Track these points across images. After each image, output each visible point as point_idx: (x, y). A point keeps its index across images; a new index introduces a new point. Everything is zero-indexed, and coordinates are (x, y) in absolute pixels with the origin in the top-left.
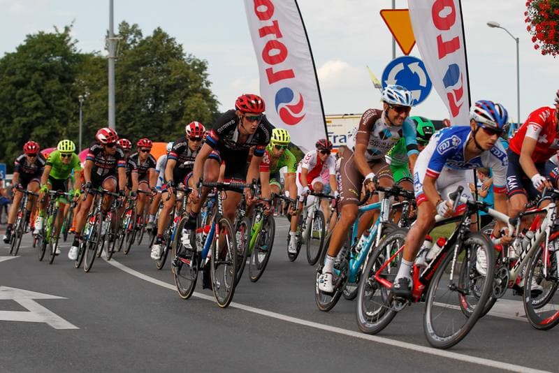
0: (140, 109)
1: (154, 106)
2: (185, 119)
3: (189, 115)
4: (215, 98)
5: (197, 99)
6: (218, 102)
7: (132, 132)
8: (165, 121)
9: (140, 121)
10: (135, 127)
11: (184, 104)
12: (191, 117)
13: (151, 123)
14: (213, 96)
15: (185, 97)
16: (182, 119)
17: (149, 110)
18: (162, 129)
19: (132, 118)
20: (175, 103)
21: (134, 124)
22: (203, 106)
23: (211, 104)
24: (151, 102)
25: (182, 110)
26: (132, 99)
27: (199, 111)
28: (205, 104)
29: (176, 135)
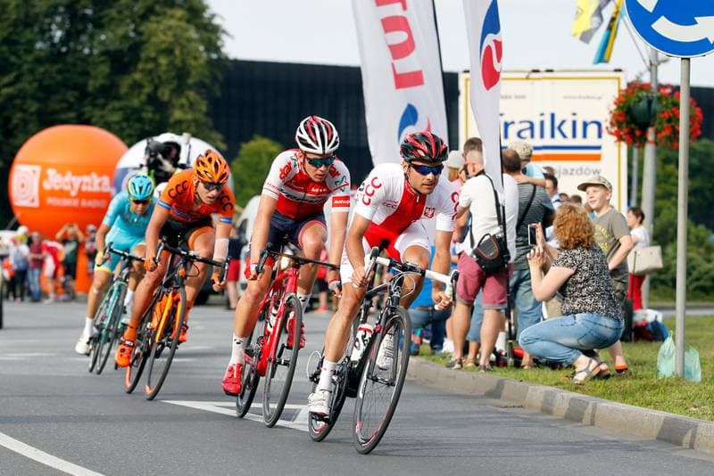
0: (32, 43)
1: (69, 36)
2: (142, 71)
3: (154, 60)
4: (216, 21)
5: (172, 22)
6: (224, 32)
7: (11, 98)
8: (93, 73)
9: (31, 72)
10: (20, 86)
11: (139, 33)
12: (158, 65)
13: (59, 78)
14: (213, 16)
15: (144, 17)
16: (135, 70)
17: (53, 45)
18: (84, 94)
19: (13, 65)
20: (121, 31)
21: (18, 79)
22: (189, 40)
23: (206, 35)
24: (60, 26)
25: (136, 48)
26: (14, 17)
27: (177, 52)
28: (193, 34)
29: (121, 109)
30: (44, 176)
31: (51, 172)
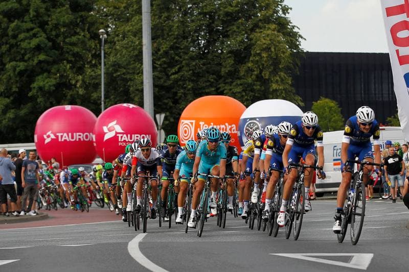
0: (188, 48)
1: (209, 43)
2: (252, 61)
3: (259, 54)
4: (296, 30)
5: (269, 32)
6: (300, 36)
7: (176, 81)
8: (223, 64)
9: (188, 65)
10: (181, 73)
11: (251, 40)
12: (262, 58)
13: (204, 68)
14: (294, 27)
15: (252, 30)
16: (248, 62)
17: (200, 48)
18: (220, 77)
19: (177, 61)
20: (239, 39)
21: (180, 70)
22: (279, 42)
23: (289, 38)
24: (204, 37)
25: (248, 48)
26: (176, 33)
27: (273, 50)
28: (282, 38)
29: (241, 84)
30: (197, 126)
31: (202, 123)
